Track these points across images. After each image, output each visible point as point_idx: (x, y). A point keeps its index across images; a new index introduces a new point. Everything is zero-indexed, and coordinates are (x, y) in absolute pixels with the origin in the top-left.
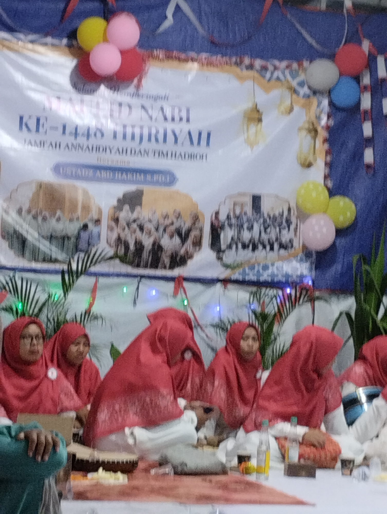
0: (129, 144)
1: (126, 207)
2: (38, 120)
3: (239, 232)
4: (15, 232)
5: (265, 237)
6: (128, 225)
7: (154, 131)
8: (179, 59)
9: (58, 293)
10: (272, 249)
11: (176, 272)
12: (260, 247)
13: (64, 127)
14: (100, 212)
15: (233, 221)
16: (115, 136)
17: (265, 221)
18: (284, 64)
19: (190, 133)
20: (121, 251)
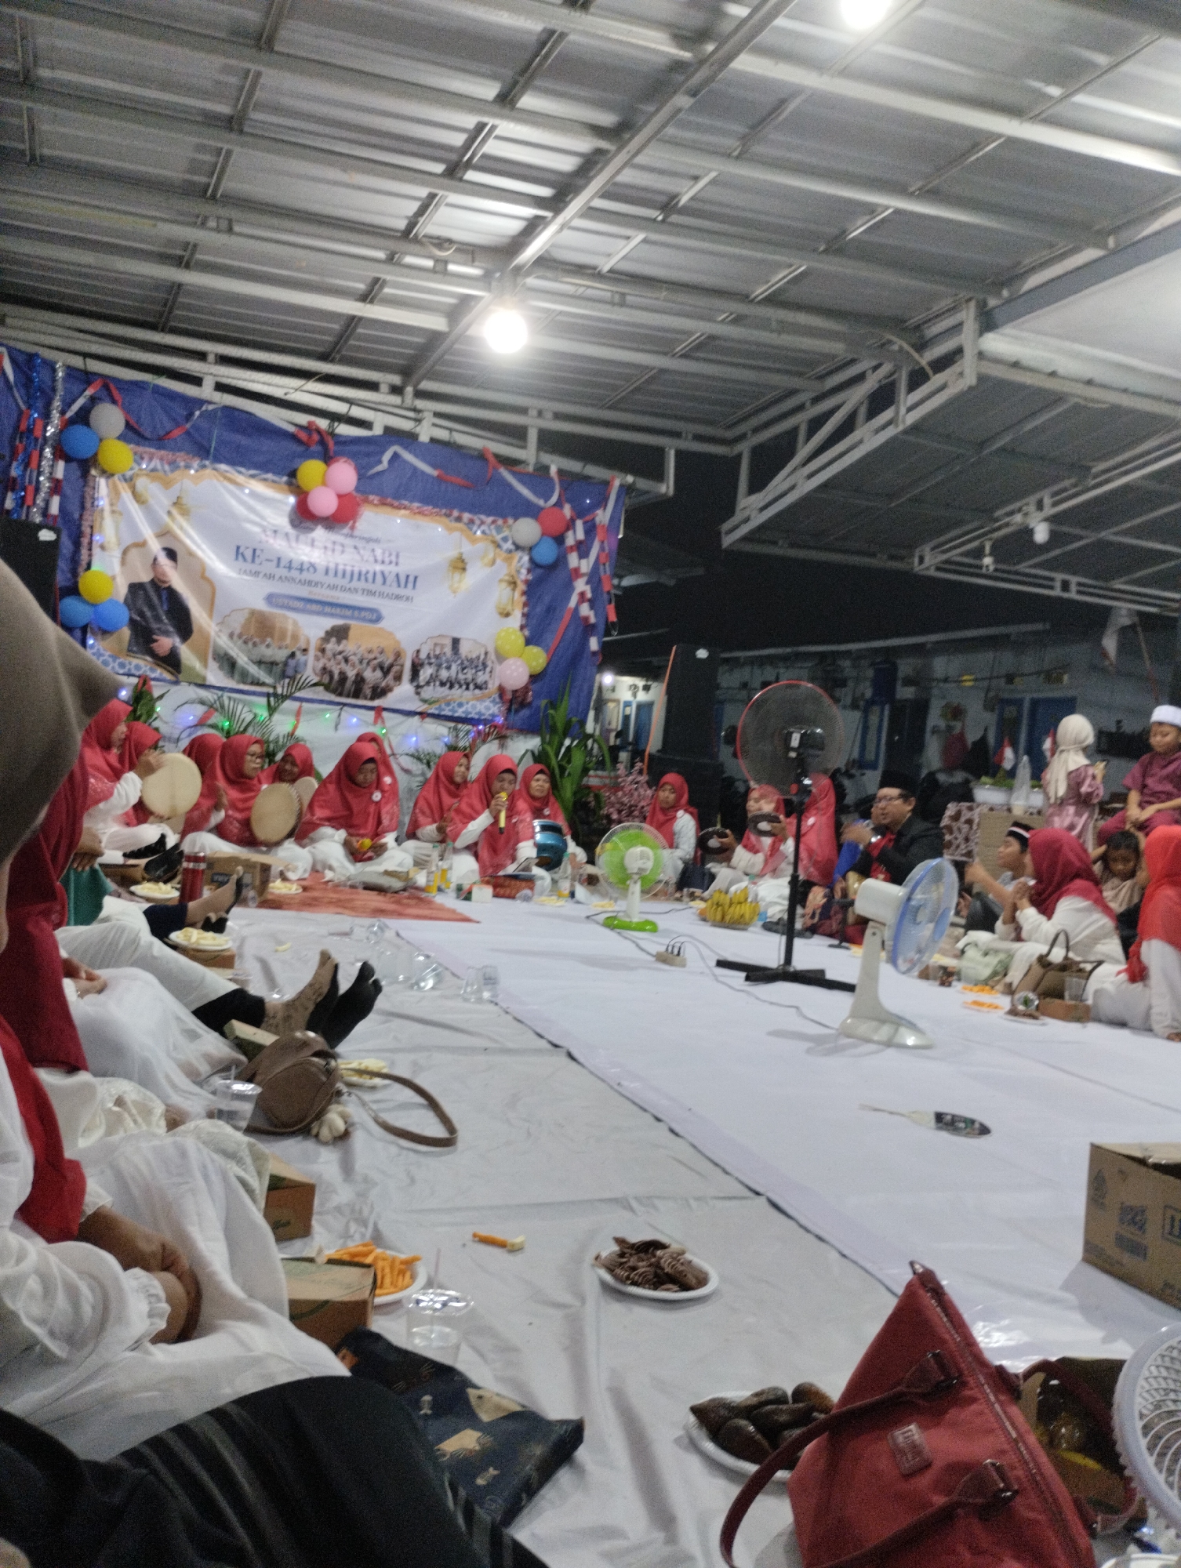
0: (339, 581)
1: (333, 640)
2: (254, 550)
3: (438, 671)
4: (226, 654)
5: (461, 677)
6: (334, 655)
7: (364, 571)
8: (392, 506)
9: (263, 714)
10: (467, 688)
11: (376, 703)
12: (457, 686)
13: (279, 559)
14: (308, 642)
15: (433, 660)
16: (327, 572)
17: (462, 663)
18: (490, 519)
19: (397, 575)
20: (326, 680)
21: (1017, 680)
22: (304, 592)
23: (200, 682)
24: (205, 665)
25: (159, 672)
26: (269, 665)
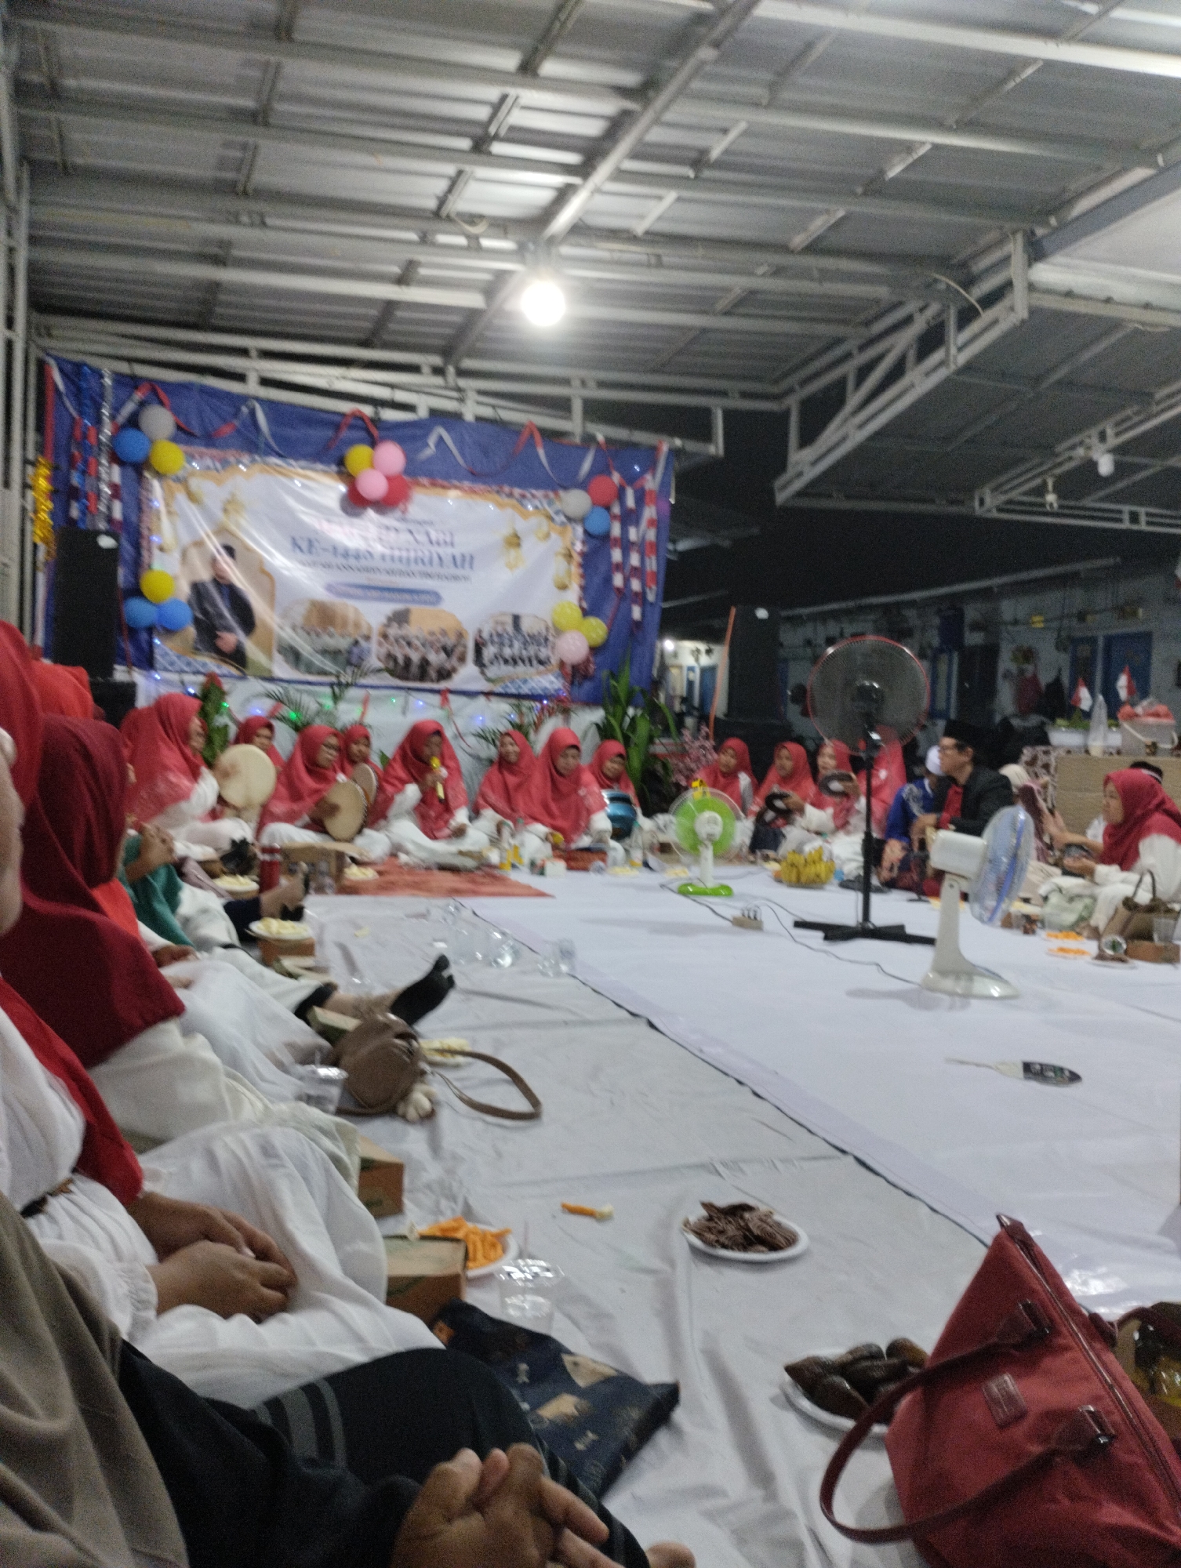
0: (397, 566)
2: (311, 542)
4: (291, 647)
5: (524, 653)
6: (397, 641)
7: (420, 555)
8: (443, 487)
9: (328, 703)
10: (531, 664)
11: (442, 685)
13: (335, 549)
14: (370, 628)
15: (496, 639)
16: (384, 559)
17: (524, 639)
18: (541, 493)
19: (454, 558)
20: (391, 665)
21: (1089, 618)
22: (362, 579)
23: (266, 674)
24: (270, 656)
25: (226, 669)
26: (333, 654)
